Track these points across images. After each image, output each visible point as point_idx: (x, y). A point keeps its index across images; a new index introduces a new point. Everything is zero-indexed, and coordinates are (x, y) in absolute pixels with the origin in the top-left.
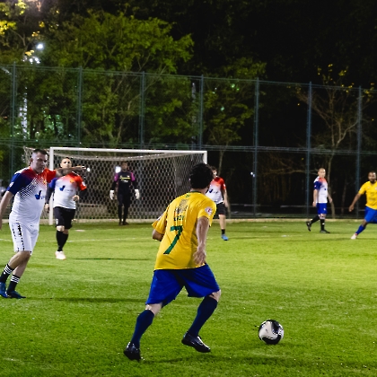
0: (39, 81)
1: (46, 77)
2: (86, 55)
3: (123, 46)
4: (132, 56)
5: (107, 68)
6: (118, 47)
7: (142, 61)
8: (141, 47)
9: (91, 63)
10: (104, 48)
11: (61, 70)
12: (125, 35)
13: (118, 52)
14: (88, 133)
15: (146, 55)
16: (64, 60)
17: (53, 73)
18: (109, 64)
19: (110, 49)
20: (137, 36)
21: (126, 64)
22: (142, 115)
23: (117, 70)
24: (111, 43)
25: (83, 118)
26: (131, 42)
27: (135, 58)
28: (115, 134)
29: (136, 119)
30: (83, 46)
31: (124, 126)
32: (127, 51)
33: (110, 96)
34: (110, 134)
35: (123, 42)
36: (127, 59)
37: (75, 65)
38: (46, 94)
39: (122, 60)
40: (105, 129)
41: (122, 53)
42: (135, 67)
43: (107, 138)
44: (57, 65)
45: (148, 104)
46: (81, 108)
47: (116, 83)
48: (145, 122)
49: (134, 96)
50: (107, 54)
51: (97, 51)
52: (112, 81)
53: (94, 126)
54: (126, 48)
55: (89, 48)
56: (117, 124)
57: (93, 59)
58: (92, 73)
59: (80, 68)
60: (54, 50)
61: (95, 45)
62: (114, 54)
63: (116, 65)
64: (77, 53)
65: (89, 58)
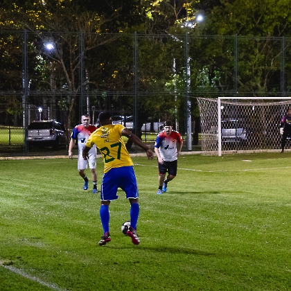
0: (204, 45)
1: (210, 43)
2: (238, 25)
3: (267, 18)
4: (274, 24)
5: (255, 34)
6: (263, 18)
7: (281, 28)
8: (280, 17)
9: (243, 31)
10: (253, 19)
11: (221, 36)
12: (267, 9)
13: (263, 22)
14: (242, 84)
15: (284, 23)
16: (223, 30)
17: (213, 40)
18: (257, 31)
19: (257, 19)
20: (277, 9)
21: (270, 31)
22: (282, 69)
23: (262, 36)
24: (257, 15)
25: (239, 73)
26: (272, 14)
27: (276, 27)
28: (262, 85)
29: (278, 72)
30: (236, 18)
31: (268, 77)
32: (270, 21)
33: (258, 55)
34: (259, 85)
35: (266, 14)
36: (270, 27)
37: (231, 33)
38: (211, 56)
39: (266, 28)
40: (255, 81)
41: (266, 22)
42: (276, 33)
43: (256, 88)
44: (217, 33)
45: (286, 61)
46: (237, 65)
47: (262, 45)
48: (286, 75)
49: (275, 55)
50: (255, 24)
51: (247, 21)
52: (259, 44)
53: (246, 79)
54: (269, 19)
55: (241, 20)
56: (263, 77)
57: (244, 28)
58: (246, 39)
59: (235, 36)
60: (214, 22)
61: (245, 17)
62: (259, 24)
63: (262, 32)
64: (231, 23)
65: (241, 28)
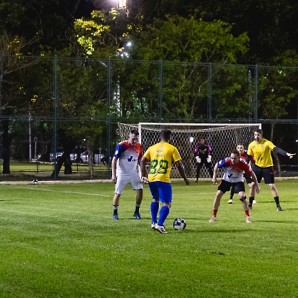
0: (129, 71)
1: (135, 68)
2: (165, 50)
3: (194, 43)
4: (201, 50)
5: (182, 60)
6: (190, 43)
7: (209, 54)
8: (208, 43)
9: (169, 57)
10: (179, 44)
11: (146, 63)
12: (195, 34)
13: (190, 48)
14: (168, 111)
15: (212, 49)
16: (148, 54)
17: (139, 65)
18: (183, 56)
19: (184, 45)
20: (204, 34)
21: (197, 57)
22: (209, 97)
23: (189, 61)
24: (184, 41)
25: (164, 100)
26: (200, 39)
27: (204, 52)
28: (189, 112)
29: (205, 99)
30: (162, 43)
31: (196, 105)
32: (197, 47)
33: (185, 82)
34: (185, 111)
35: (194, 39)
36: (197, 53)
37: (157, 58)
38: (135, 81)
39: (193, 54)
40: (181, 108)
41: (193, 48)
42: (203, 59)
43: (182, 115)
44: (142, 59)
45: (214, 88)
46: (162, 91)
47: (189, 72)
48: (213, 102)
49: (203, 82)
50: (182, 49)
51: (174, 47)
52: (186, 70)
53: (172, 106)
54: (196, 44)
55: (168, 45)
56: (190, 104)
57: (170, 53)
58: (171, 65)
59: (161, 61)
60: (140, 47)
61: (172, 43)
62: (187, 49)
63: (189, 58)
64: (158, 49)
65: (167, 53)
